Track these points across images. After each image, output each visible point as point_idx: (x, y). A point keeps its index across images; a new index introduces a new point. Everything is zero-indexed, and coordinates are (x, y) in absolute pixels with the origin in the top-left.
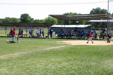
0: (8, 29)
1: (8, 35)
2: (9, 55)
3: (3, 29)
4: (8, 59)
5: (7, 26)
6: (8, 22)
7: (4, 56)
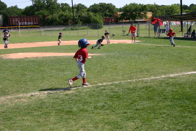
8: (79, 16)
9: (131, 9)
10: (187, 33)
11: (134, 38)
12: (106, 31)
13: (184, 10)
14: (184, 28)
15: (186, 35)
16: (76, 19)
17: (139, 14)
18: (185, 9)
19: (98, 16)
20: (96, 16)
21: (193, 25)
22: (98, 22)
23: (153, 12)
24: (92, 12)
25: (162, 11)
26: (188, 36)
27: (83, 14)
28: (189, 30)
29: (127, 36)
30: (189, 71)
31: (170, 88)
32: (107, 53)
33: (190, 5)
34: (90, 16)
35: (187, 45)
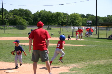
0: (110, 29)
1: (109, 36)
2: (109, 60)
3: (104, 29)
4: (107, 64)
5: (109, 26)
6: (111, 21)
7: (103, 61)
8: (7, 19)
16: (5, 21)
27: (10, 17)
33: (87, 15)
34: (16, 19)
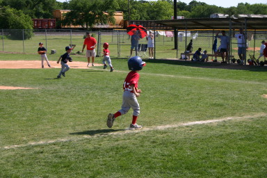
9: (85, 6)
10: (186, 53)
11: (91, 58)
12: (40, 44)
13: (179, 12)
14: (180, 43)
15: (183, 56)
17: (101, 14)
18: (181, 9)
19: (23, 15)
20: (19, 14)
21: (194, 38)
22: (23, 27)
23: (124, 12)
24: (12, 7)
25: (141, 11)
26: (186, 58)
28: (189, 47)
29: (77, 55)
30: (190, 120)
31: (158, 150)
32: (43, 86)
33: (190, 3)
34: (8, 15)
35: (185, 74)
